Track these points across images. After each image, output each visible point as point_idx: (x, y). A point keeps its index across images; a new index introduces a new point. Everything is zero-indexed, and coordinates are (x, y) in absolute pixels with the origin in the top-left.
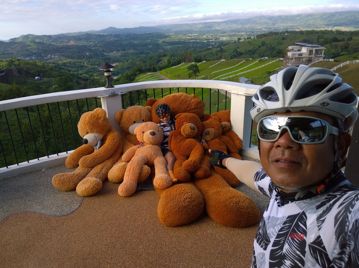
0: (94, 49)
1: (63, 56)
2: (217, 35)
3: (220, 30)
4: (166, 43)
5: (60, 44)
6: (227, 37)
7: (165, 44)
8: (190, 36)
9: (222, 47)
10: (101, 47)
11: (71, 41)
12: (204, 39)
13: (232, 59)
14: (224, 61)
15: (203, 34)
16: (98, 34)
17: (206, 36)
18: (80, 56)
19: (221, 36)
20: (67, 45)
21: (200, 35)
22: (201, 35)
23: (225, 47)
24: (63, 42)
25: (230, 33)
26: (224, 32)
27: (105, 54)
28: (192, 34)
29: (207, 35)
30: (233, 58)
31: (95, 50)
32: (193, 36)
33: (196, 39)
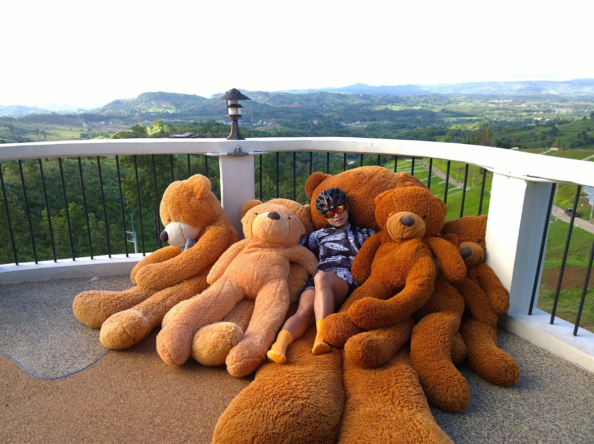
0: (327, 115)
1: (279, 122)
2: (549, 104)
3: (557, 96)
4: (448, 112)
5: (278, 105)
6: (569, 109)
7: (446, 114)
8: (496, 104)
9: (556, 125)
10: (338, 113)
11: (295, 102)
12: (522, 110)
13: (573, 148)
14: (555, 151)
15: (522, 100)
16: (337, 92)
17: (526, 104)
18: (303, 125)
19: (557, 107)
20: (287, 108)
21: (515, 103)
22: (518, 103)
23: (562, 125)
24: (283, 102)
25: (577, 103)
26: (564, 100)
27: (343, 124)
28: (499, 100)
29: (529, 103)
30: (577, 147)
31: (329, 116)
32: (501, 103)
33: (507, 109)
